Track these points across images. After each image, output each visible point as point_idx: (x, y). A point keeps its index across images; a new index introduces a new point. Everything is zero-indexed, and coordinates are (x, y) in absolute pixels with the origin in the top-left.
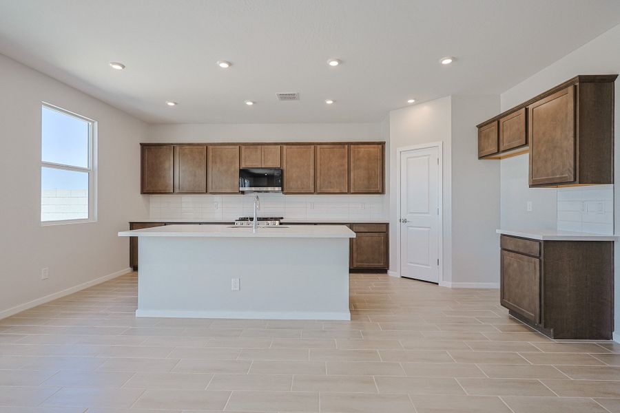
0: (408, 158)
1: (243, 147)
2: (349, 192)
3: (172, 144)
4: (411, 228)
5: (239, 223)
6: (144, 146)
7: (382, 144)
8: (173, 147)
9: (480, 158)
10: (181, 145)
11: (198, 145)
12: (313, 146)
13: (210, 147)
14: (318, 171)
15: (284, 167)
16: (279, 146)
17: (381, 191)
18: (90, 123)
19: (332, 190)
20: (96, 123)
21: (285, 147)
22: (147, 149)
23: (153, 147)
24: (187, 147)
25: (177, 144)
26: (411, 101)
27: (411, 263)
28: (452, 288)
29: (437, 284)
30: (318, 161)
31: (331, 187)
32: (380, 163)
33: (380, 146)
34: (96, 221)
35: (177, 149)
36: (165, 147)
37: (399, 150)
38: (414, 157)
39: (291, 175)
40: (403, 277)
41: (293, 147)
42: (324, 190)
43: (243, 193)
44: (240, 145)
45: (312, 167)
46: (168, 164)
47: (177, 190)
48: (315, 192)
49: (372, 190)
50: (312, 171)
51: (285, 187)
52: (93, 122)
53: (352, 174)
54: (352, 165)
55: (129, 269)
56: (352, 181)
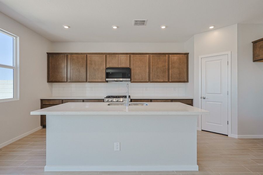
0: (206, 62)
1: (108, 56)
2: (169, 82)
3: (66, 53)
4: (208, 102)
5: (107, 99)
6: (49, 54)
7: (187, 54)
8: (66, 55)
9: (254, 61)
10: (72, 54)
11: (82, 54)
12: (148, 55)
13: (89, 55)
14: (151, 69)
15: (132, 67)
16: (129, 55)
17: (186, 81)
18: (14, 38)
19: (159, 80)
20: (18, 38)
21: (132, 56)
22: (51, 57)
23: (54, 55)
24: (75, 55)
25: (69, 53)
26: (212, 27)
27: (208, 122)
28: (238, 139)
29: (227, 135)
30: (151, 64)
31: (158, 79)
32: (186, 65)
33: (186, 55)
34: (19, 100)
35: (69, 56)
36: (62, 55)
37: (200, 57)
38: (211, 61)
39: (136, 71)
40: (202, 130)
41: (136, 55)
42: (155, 80)
43: (107, 81)
44: (106, 54)
45: (147, 67)
46: (64, 65)
47: (69, 80)
48: (149, 81)
49: (181, 80)
50: (147, 70)
51: (132, 78)
52: (16, 37)
53: (170, 71)
54: (170, 66)
55: (40, 127)
56: (170, 75)
